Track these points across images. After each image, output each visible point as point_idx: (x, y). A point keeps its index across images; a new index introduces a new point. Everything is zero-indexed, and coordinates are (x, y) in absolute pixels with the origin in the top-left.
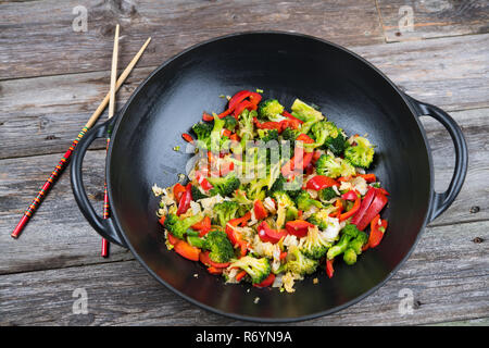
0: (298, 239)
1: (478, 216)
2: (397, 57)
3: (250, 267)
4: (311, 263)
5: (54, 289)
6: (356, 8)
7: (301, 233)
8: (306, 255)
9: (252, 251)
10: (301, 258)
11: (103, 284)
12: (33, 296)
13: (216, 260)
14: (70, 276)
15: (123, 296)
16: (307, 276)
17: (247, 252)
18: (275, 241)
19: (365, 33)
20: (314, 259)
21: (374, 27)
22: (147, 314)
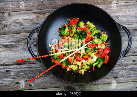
0: (86, 61)
3: (73, 68)
5: (24, 69)
7: (87, 59)
8: (88, 65)
9: (74, 63)
10: (86, 66)
11: (36, 69)
12: (18, 71)
13: (64, 66)
14: (28, 67)
16: (88, 70)
17: (72, 64)
18: (80, 61)
19: (109, 1)
20: (90, 66)
22: (47, 77)
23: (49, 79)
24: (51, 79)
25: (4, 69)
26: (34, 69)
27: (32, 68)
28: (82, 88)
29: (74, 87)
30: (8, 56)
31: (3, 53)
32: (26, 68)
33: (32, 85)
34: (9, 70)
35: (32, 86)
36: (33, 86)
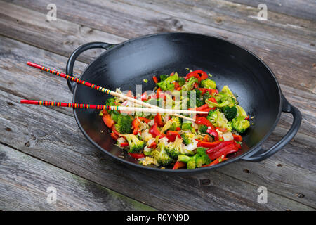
0: (168, 142)
1: (300, 199)
2: (312, 102)
3: (132, 141)
4: (167, 157)
5: (40, 115)
6: (306, 71)
9: (139, 135)
11: (63, 124)
12: (28, 113)
13: (117, 129)
14: (51, 114)
15: (67, 133)
17: (136, 134)
18: (154, 135)
19: (302, 84)
20: (170, 156)
21: (310, 83)
22: (70, 147)
23: (71, 151)
24: (76, 154)
25: (7, 98)
26: (59, 122)
27: (57, 119)
28: (125, 202)
29: (110, 191)
30: (33, 84)
31: (29, 76)
32: (47, 114)
33: (32, 146)
34: (14, 103)
35: (29, 146)
36: (31, 149)
